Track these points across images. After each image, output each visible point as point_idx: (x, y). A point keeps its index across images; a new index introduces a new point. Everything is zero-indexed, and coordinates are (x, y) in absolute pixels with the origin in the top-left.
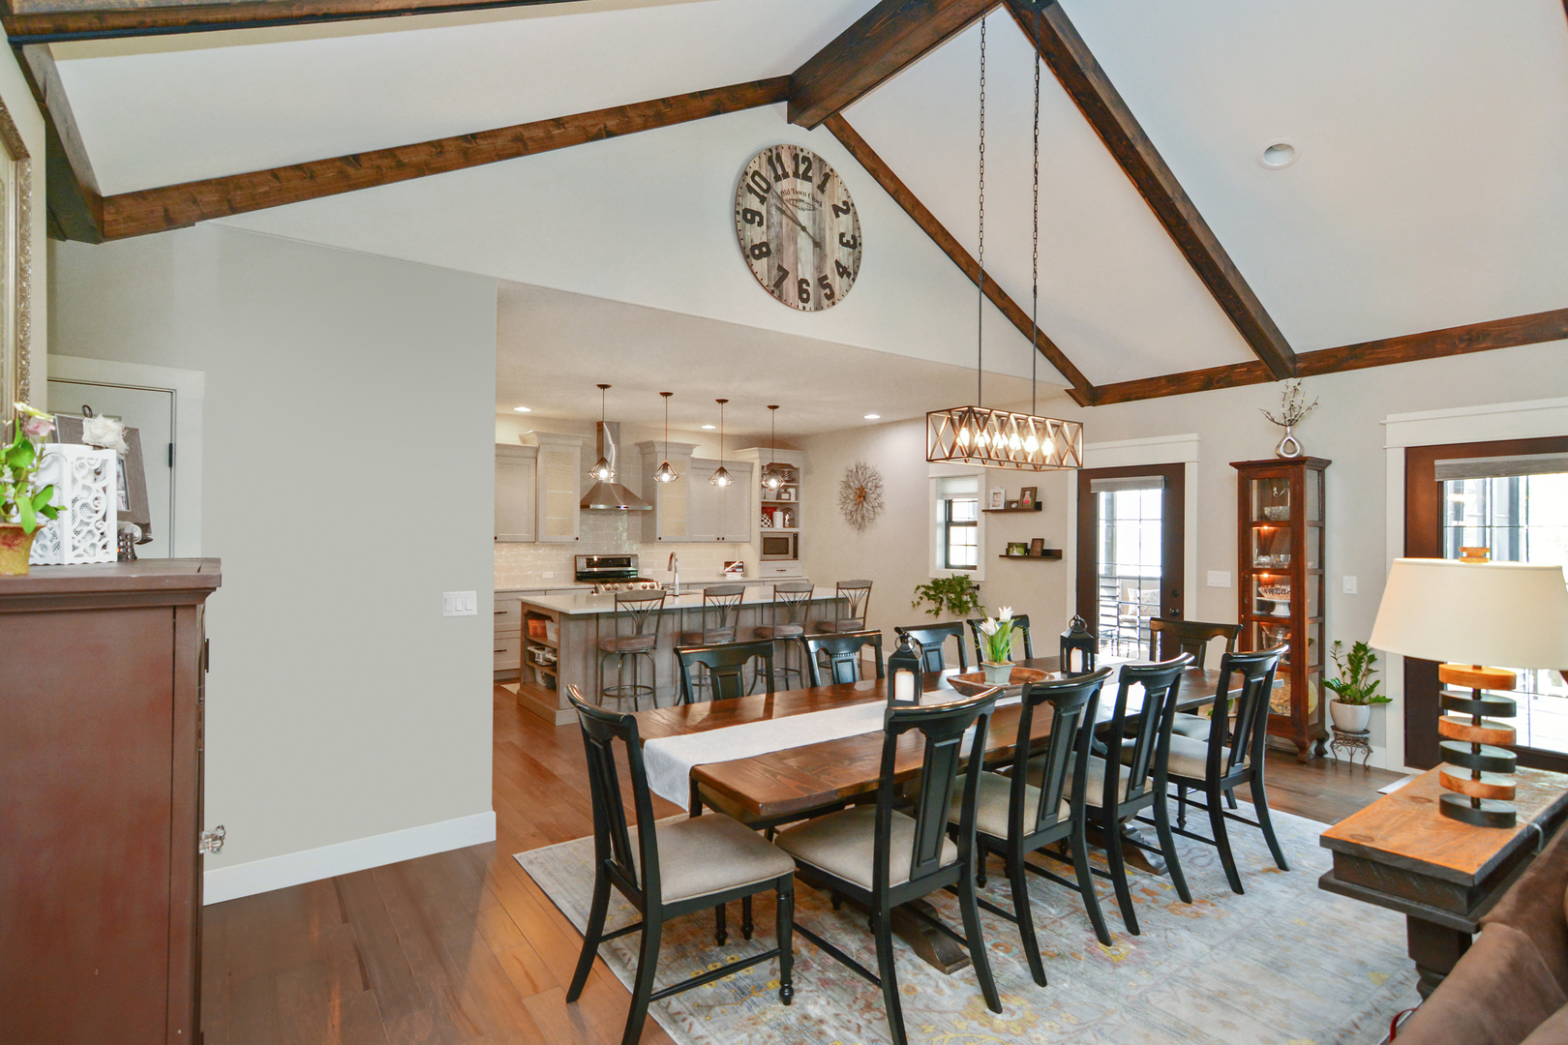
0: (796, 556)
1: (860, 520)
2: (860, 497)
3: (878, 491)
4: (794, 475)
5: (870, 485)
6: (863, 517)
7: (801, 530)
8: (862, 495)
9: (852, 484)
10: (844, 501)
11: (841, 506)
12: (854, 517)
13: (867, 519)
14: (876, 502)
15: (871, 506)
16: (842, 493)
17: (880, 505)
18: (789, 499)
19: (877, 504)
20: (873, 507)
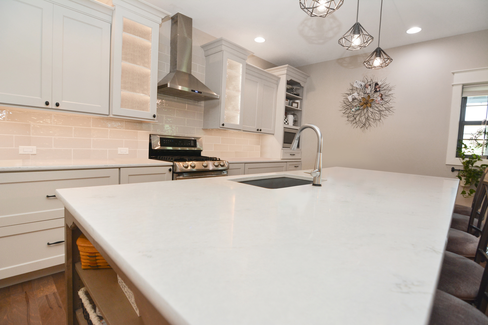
1: (363, 121)
2: (366, 104)
4: (299, 92)
10: (346, 108)
11: (344, 112)
12: (357, 119)
13: (372, 120)
14: (383, 107)
15: (378, 110)
16: (345, 102)
17: (388, 109)
18: (297, 107)
19: (384, 109)
20: (380, 111)
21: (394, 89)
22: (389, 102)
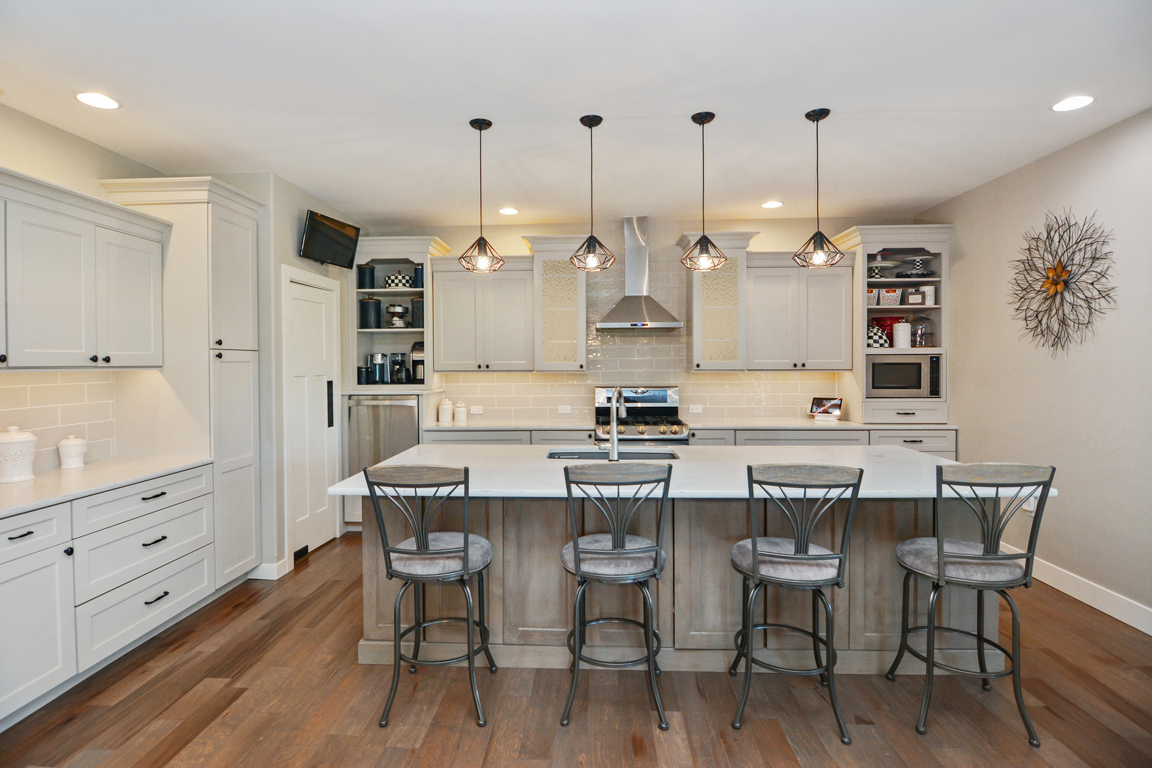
0: (935, 391)
1: (1056, 327)
2: (1055, 283)
3: (1100, 266)
4: (933, 267)
5: (1077, 258)
6: (1063, 322)
7: (944, 349)
8: (1061, 279)
9: (1039, 263)
10: (1021, 296)
11: (1017, 306)
12: (1044, 322)
13: (1072, 324)
14: (1095, 290)
15: (1083, 297)
16: (1019, 282)
17: (1105, 295)
18: (923, 303)
19: (1096, 293)
20: (1087, 300)
21: (1115, 239)
22: (1107, 276)
